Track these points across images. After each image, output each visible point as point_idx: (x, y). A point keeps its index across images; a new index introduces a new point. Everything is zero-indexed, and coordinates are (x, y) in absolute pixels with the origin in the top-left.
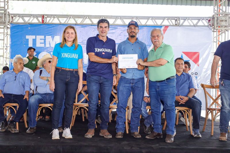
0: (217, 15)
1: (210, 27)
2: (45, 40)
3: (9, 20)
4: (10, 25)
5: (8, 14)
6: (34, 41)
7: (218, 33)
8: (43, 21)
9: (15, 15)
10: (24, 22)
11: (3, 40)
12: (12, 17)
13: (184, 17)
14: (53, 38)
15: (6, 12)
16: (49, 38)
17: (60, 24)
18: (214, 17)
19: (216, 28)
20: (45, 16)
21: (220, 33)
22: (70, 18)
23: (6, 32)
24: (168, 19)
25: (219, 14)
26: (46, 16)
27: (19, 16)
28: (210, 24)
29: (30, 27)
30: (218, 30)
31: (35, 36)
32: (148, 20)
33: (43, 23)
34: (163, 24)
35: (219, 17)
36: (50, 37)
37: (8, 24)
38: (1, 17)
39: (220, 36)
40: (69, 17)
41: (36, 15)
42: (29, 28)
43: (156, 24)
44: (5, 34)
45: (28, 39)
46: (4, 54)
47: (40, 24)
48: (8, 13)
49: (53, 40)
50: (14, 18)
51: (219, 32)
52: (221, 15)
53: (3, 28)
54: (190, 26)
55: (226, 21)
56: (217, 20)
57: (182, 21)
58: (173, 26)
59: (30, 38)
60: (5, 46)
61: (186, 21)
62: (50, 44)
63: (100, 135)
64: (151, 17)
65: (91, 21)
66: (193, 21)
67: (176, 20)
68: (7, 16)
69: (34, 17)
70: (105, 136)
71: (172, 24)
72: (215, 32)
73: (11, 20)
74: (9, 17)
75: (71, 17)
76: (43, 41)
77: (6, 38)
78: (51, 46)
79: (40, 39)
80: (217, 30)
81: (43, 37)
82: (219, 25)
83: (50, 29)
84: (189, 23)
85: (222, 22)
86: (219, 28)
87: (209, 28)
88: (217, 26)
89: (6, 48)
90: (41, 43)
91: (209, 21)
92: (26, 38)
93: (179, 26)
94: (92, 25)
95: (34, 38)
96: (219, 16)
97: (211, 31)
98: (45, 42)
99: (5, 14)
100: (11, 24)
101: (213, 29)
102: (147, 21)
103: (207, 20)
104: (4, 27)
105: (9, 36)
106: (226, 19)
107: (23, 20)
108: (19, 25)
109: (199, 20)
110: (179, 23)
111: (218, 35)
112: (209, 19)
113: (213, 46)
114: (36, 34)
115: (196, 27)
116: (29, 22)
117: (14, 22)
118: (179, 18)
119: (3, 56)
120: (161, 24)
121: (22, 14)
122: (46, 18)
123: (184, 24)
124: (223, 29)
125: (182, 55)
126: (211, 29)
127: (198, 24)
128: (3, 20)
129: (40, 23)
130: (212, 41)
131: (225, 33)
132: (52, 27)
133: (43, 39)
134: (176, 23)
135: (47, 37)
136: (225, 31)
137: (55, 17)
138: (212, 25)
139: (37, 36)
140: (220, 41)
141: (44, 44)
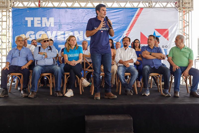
1: (176, 8)
2: (41, 21)
3: (11, 5)
6: (32, 22)
7: (183, 13)
8: (39, 5)
9: (16, 1)
10: (23, 6)
11: (6, 21)
12: (13, 2)
13: (156, 1)
14: (48, 19)
16: (44, 19)
17: (54, 8)
19: (181, 9)
21: (185, 13)
23: (8, 15)
24: (142, 3)
26: (42, 1)
27: (19, 1)
28: (176, 6)
29: (28, 10)
30: (183, 11)
31: (33, 18)
32: (126, 3)
33: (39, 6)
34: (139, 6)
36: (46, 18)
37: (10, 8)
38: (4, 3)
39: (185, 16)
40: (61, 1)
41: (33, 0)
42: (28, 11)
43: (133, 6)
45: (27, 21)
46: (6, 33)
47: (37, 8)
49: (48, 21)
50: (15, 3)
53: (6, 11)
54: (161, 8)
55: (189, 3)
56: (182, 2)
57: (154, 4)
58: (147, 8)
59: (29, 20)
60: (7, 26)
62: (46, 24)
65: (80, 5)
67: (149, 3)
68: (9, 1)
69: (32, 2)
71: (146, 6)
72: (181, 12)
73: (13, 5)
74: (11, 2)
75: (63, 1)
76: (40, 22)
77: (8, 20)
78: (47, 26)
79: (38, 20)
80: (182, 11)
81: (39, 19)
82: (184, 7)
83: (45, 11)
84: (160, 5)
85: (186, 4)
88: (182, 8)
89: (8, 28)
90: (38, 24)
91: (176, 3)
93: (151, 8)
94: (80, 8)
95: (33, 20)
97: (177, 11)
98: (41, 23)
100: (12, 8)
101: (179, 10)
103: (174, 2)
104: (7, 10)
105: (11, 18)
106: (189, 2)
107: (23, 4)
108: (19, 9)
109: (168, 2)
110: (152, 5)
111: (183, 14)
113: (180, 24)
114: (34, 16)
115: (166, 9)
116: (27, 6)
117: (15, 6)
118: (151, 1)
119: (6, 35)
120: (137, 7)
123: (156, 6)
124: (187, 10)
125: (154, 32)
126: (177, 10)
127: (167, 6)
129: (37, 6)
130: (179, 20)
131: (188, 13)
132: (47, 10)
133: (40, 20)
134: (150, 5)
135: (43, 18)
136: (188, 12)
137: (50, 1)
138: (178, 7)
139: (35, 18)
140: (185, 19)
141: (41, 24)
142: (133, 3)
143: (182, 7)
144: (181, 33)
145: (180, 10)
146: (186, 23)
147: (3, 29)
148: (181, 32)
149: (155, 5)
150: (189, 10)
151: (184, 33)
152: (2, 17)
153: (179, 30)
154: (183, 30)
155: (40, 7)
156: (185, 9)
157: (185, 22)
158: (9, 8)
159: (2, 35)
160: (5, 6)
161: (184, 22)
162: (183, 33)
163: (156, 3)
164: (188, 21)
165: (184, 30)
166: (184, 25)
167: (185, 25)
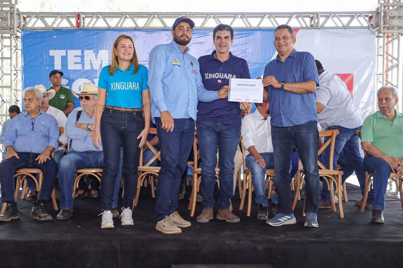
0: (385, 7)
1: (372, 29)
2: (82, 57)
3: (20, 23)
4: (20, 32)
5: (17, 14)
6: (64, 59)
7: (386, 39)
8: (78, 24)
9: (30, 15)
10: (45, 26)
11: (10, 58)
12: (24, 18)
13: (327, 13)
14: (96, 53)
15: (12, 9)
16: (89, 54)
17: (109, 29)
18: (379, 11)
19: (382, 31)
20: (82, 16)
21: (390, 39)
22: (126, 17)
23: (15, 45)
24: (297, 17)
25: (389, 6)
26: (84, 16)
27: (35, 17)
28: (372, 24)
29: (55, 35)
30: (386, 35)
31: (65, 51)
32: (263, 18)
33: (78, 27)
35: (388, 11)
36: (92, 51)
37: (18, 31)
38: (5, 19)
39: (390, 45)
40: (124, 16)
41: (66, 13)
42: (55, 37)
44: (13, 48)
45: (53, 57)
46: (11, 83)
47: (75, 30)
48: (17, 11)
49: (96, 58)
50: (28, 19)
51: (388, 37)
52: (391, 8)
53: (10, 38)
54: (337, 28)
55: (400, 17)
56: (385, 16)
57: (322, 20)
58: (307, 28)
59: (57, 55)
60: (13, 69)
61: (330, 19)
62: (91, 64)
63: (218, 218)
64: (267, 13)
65: (163, 22)
66: (342, 19)
67: (312, 18)
68: (16, 17)
69: (62, 18)
70: (229, 219)
71: (304, 26)
72: (381, 37)
73: (23, 23)
74: (19, 18)
75: (128, 16)
76: (79, 60)
77: (14, 56)
78: (94, 67)
79: (75, 56)
80: (384, 34)
81: (79, 52)
82: (388, 25)
83: (91, 37)
84: (335, 23)
85: (392, 20)
86: (388, 31)
87: (371, 31)
88: (384, 28)
89: (15, 72)
90: (75, 63)
91: (371, 18)
92: (50, 55)
93: (317, 28)
94: (164, 30)
95: (65, 55)
96: (388, 9)
97: (373, 36)
98: (83, 61)
99: (12, 14)
100: (22, 30)
101: (376, 33)
102: (261, 21)
103: (367, 16)
104: (11, 35)
105: (20, 53)
106: (400, 15)
107: (44, 22)
108: (37, 33)
109: (353, 17)
110: (318, 23)
111: (386, 42)
112: (370, 15)
113: (378, 62)
114: (67, 47)
115: (348, 31)
116: (54, 26)
117: (28, 26)
118: (317, 14)
119: (10, 87)
121: (41, 13)
122: (83, 18)
123: (326, 25)
124: (395, 32)
126: (374, 33)
128: (9, 25)
129: (74, 27)
130: (376, 54)
131: (398, 39)
132: (94, 35)
133: (80, 56)
134: (312, 23)
135: (86, 52)
136: (398, 36)
137: (100, 16)
138: (374, 26)
139: (69, 51)
140: (390, 52)
141: (81, 65)
142: (276, 19)
143: (385, 26)
144: (380, 82)
145: (380, 32)
146: (392, 61)
147: (5, 74)
148: (381, 80)
149: (325, 22)
150: (399, 34)
151: (387, 82)
152: (2, 49)
153: (376, 76)
154: (385, 76)
155: (80, 28)
156: (390, 31)
157: (390, 58)
158: (15, 31)
159: (3, 87)
160: (7, 25)
161: (387, 58)
162: (385, 82)
163: (327, 17)
164: (396, 57)
165: (387, 75)
166: (387, 65)
167: (390, 64)
